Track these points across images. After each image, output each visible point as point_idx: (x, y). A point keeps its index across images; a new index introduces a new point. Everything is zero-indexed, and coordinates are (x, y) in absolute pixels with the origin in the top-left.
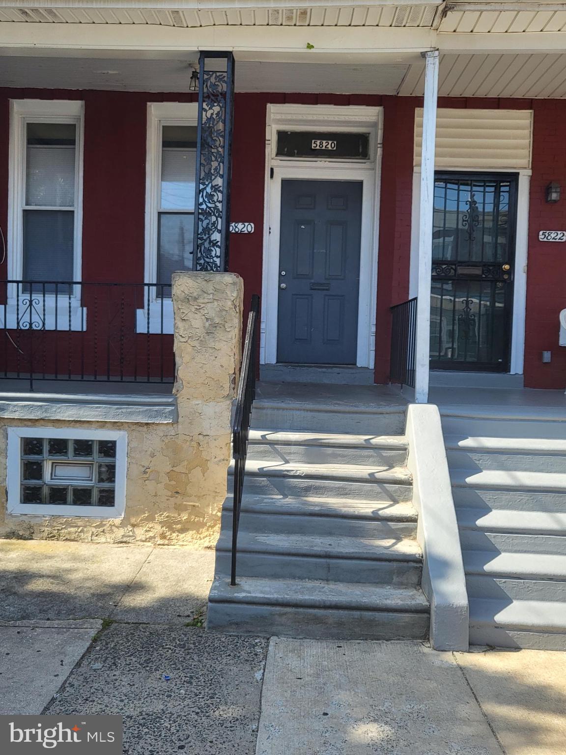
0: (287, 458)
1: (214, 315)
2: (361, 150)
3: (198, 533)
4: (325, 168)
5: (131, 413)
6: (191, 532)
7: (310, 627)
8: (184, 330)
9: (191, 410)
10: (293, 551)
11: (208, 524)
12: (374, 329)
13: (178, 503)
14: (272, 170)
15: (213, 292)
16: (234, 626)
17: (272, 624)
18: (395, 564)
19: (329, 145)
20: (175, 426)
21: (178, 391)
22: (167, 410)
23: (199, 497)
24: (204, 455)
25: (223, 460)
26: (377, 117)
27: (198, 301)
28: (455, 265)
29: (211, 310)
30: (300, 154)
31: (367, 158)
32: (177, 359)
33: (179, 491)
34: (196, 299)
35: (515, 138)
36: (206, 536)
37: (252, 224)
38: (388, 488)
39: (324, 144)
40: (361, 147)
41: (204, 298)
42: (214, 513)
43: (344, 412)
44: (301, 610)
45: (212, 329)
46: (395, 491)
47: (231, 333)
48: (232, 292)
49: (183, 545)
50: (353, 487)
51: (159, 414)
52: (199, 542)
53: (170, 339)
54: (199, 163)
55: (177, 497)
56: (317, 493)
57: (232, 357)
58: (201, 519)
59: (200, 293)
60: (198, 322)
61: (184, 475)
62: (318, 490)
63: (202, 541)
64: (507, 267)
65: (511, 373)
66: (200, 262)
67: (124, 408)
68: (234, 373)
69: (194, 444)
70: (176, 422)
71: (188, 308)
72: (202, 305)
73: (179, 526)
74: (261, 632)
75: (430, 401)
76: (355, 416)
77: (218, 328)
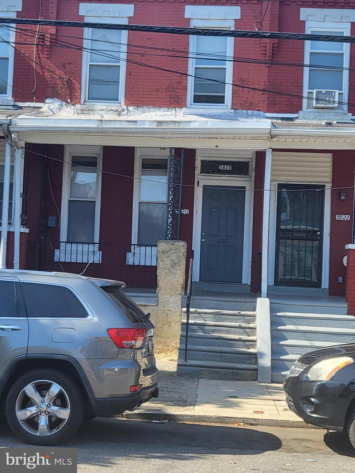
0: (206, 319)
1: (175, 259)
2: (245, 171)
3: (166, 354)
4: (226, 180)
5: (139, 301)
6: (163, 353)
7: (214, 376)
8: (162, 265)
9: (164, 300)
10: (208, 350)
11: (171, 350)
12: (250, 264)
13: (158, 341)
14: (198, 181)
15: (175, 249)
16: (186, 375)
17: (200, 374)
18: (246, 356)
19: (228, 168)
20: (157, 306)
21: (158, 291)
22: (154, 299)
23: (167, 338)
24: (170, 320)
25: (178, 322)
26: (252, 156)
27: (168, 253)
28: (293, 232)
29: (174, 257)
30: (213, 173)
31: (248, 174)
32: (158, 278)
33: (158, 335)
34: (167, 252)
35: (323, 167)
36: (170, 355)
37: (188, 210)
38: (246, 331)
39: (226, 167)
40: (245, 169)
41: (171, 252)
42: (173, 345)
43: (230, 301)
44: (211, 369)
45: (174, 265)
46: (249, 332)
47: (182, 267)
48: (183, 249)
49: (159, 359)
50: (232, 330)
51: (150, 301)
52: (167, 358)
53: (155, 268)
54: (169, 194)
55: (157, 338)
56: (218, 332)
57: (182, 277)
58: (168, 348)
59: (169, 250)
60: (168, 262)
61: (160, 328)
62: (218, 331)
63: (168, 357)
64: (319, 233)
65: (322, 288)
66: (169, 236)
67: (135, 298)
68: (183, 284)
69: (165, 314)
70: (158, 305)
71: (164, 256)
72: (170, 255)
73: (158, 351)
74: (196, 377)
75: (267, 297)
76: (235, 303)
77: (176, 264)
